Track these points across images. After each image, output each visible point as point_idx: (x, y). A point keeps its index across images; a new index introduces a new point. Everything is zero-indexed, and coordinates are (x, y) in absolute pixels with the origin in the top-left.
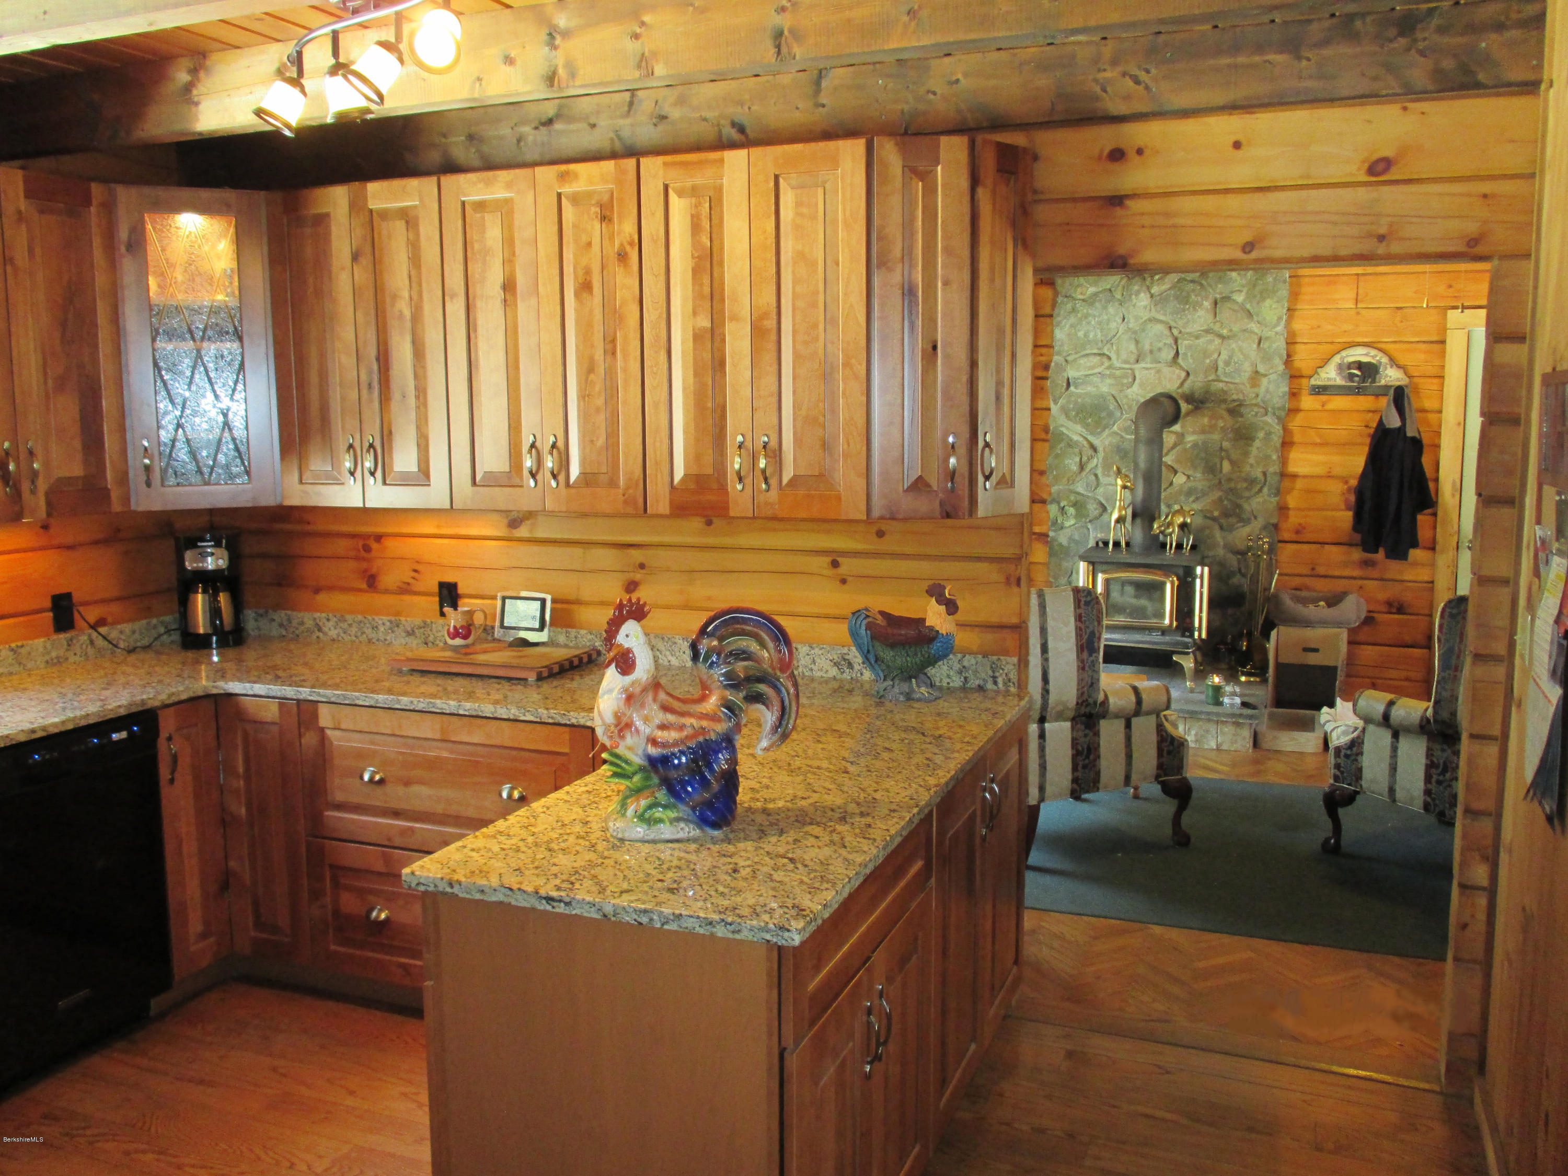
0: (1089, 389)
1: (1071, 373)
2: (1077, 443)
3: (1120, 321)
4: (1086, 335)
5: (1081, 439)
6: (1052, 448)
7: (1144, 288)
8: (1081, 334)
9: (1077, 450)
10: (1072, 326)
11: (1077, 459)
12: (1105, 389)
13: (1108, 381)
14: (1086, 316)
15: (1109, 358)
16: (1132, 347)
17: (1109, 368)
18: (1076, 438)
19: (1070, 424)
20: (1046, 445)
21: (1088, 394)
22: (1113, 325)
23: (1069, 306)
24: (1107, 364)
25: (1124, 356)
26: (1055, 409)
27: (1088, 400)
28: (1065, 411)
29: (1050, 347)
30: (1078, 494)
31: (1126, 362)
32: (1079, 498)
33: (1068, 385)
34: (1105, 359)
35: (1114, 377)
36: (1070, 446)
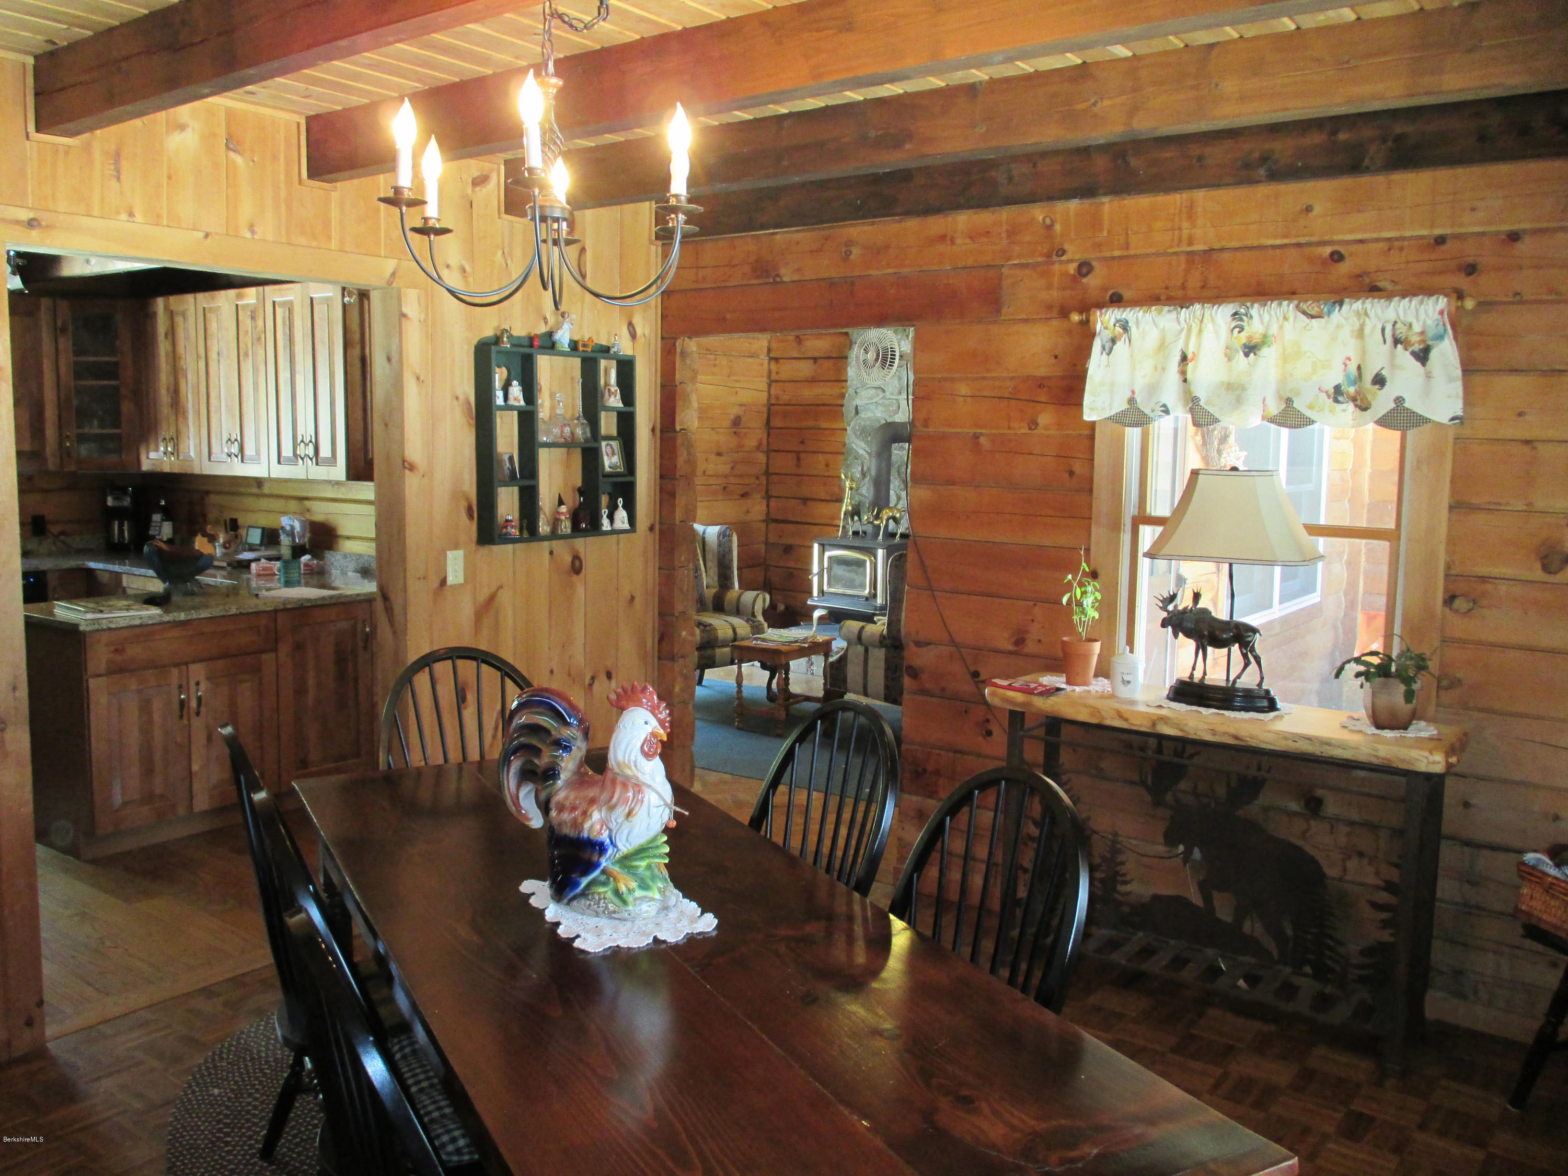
0: (870, 414)
1: (858, 402)
2: (861, 456)
5: (864, 453)
6: (846, 459)
7: (905, 337)
9: (860, 462)
11: (860, 470)
12: (879, 415)
13: (880, 408)
15: (884, 391)
16: (896, 382)
17: (883, 398)
18: (861, 452)
19: (857, 441)
20: (842, 457)
21: (869, 418)
24: (881, 395)
25: (890, 389)
26: (849, 429)
27: (868, 423)
28: (854, 430)
29: (846, 381)
30: (862, 495)
31: (892, 394)
32: (861, 498)
33: (857, 412)
34: (880, 392)
35: (884, 405)
36: (856, 458)
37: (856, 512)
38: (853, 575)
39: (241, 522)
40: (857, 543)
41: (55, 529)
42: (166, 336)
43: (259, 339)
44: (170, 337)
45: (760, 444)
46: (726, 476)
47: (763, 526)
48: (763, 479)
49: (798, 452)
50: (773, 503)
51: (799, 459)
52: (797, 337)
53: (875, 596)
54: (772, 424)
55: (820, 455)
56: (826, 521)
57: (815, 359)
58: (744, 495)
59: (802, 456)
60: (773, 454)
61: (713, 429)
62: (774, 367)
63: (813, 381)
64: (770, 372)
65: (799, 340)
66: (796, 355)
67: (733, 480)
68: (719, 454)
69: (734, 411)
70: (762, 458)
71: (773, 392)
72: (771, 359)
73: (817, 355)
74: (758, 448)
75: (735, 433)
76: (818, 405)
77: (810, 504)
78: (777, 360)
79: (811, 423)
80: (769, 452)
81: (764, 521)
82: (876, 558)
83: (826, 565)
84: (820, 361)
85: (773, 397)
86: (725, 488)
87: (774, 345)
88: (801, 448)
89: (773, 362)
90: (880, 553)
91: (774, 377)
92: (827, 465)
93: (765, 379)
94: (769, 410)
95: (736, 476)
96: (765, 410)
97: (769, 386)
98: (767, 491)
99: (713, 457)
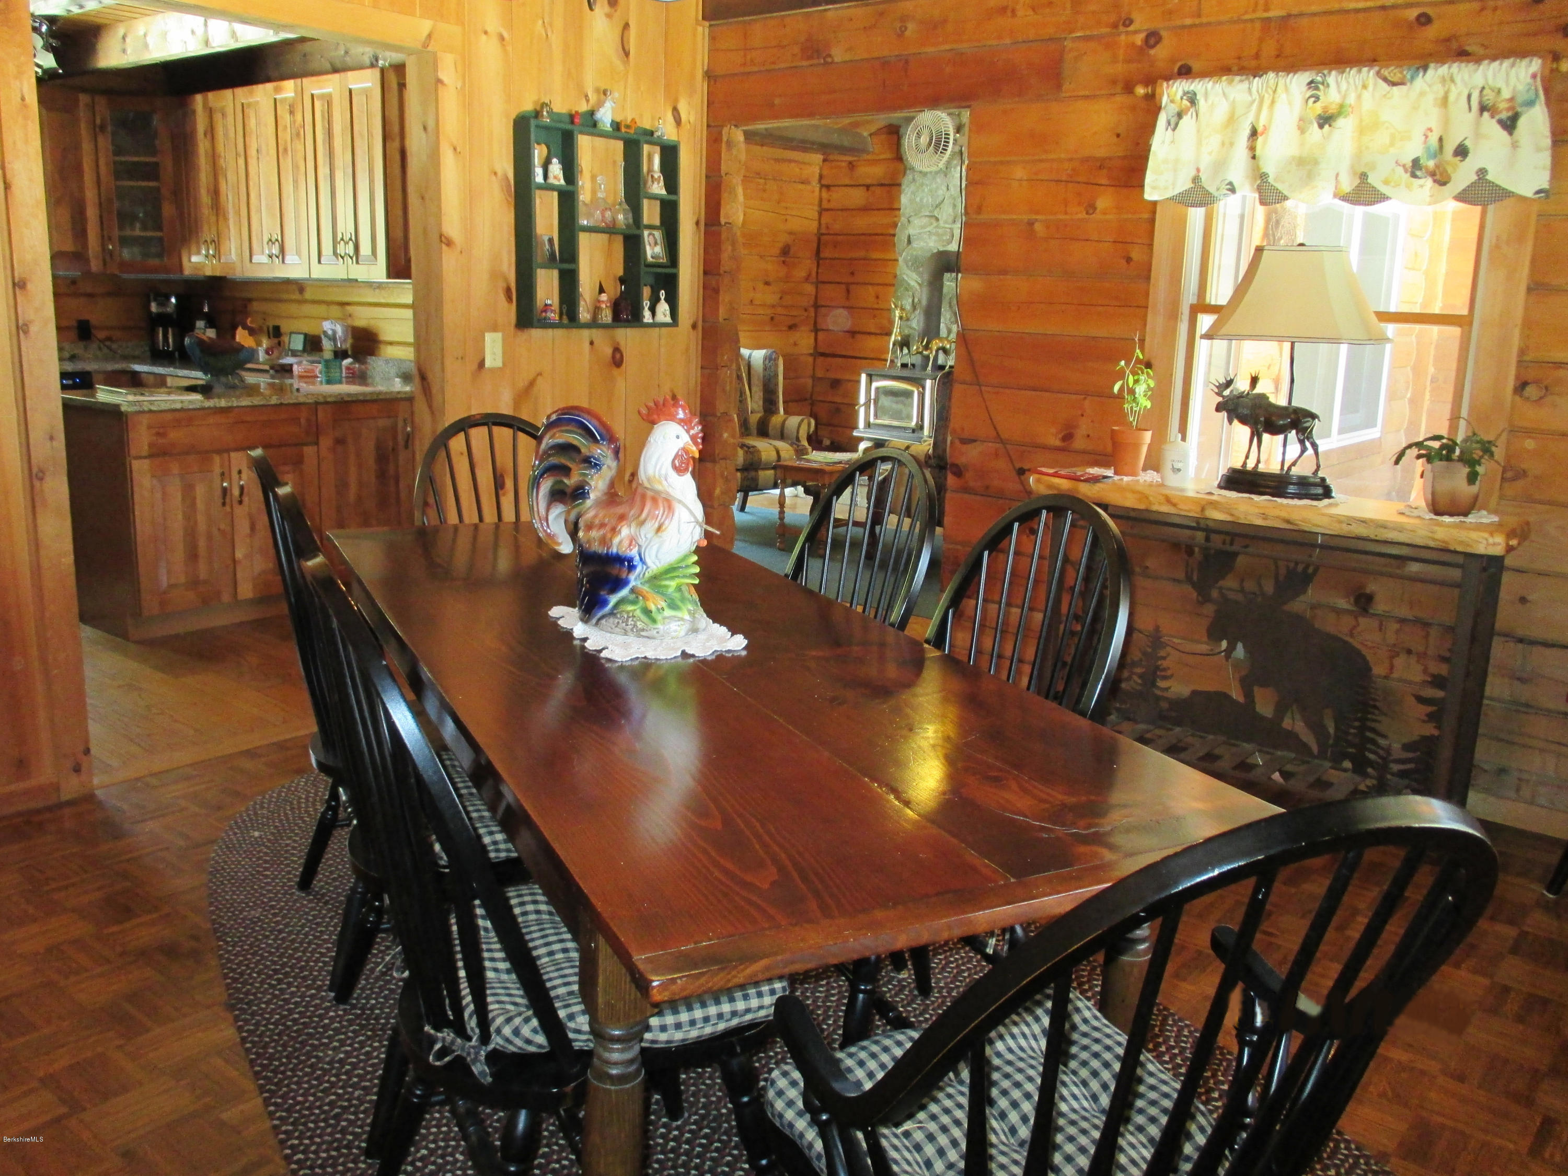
0: (922, 244)
1: (911, 231)
2: (912, 287)
3: (945, 189)
4: (921, 200)
5: (915, 284)
6: (895, 292)
8: (918, 199)
9: (911, 292)
10: (913, 193)
11: (910, 300)
12: (932, 244)
13: (934, 238)
14: (922, 185)
15: (937, 219)
16: (950, 210)
17: (937, 227)
18: (913, 283)
19: (909, 272)
20: (892, 289)
21: (922, 248)
22: (940, 192)
23: (911, 177)
24: (935, 224)
25: (945, 218)
26: (900, 259)
27: (920, 253)
28: (906, 262)
29: (899, 209)
30: (911, 328)
31: (946, 222)
32: (911, 331)
33: (909, 242)
34: (933, 221)
35: (937, 234)
36: (907, 290)
37: (905, 343)
38: (900, 406)
39: (283, 330)
40: (906, 373)
41: (101, 335)
42: (205, 134)
43: (298, 135)
44: (209, 136)
45: (809, 275)
46: (773, 306)
47: (811, 359)
48: (812, 310)
49: (848, 285)
50: (821, 335)
51: (848, 291)
52: (850, 163)
53: (921, 428)
54: (822, 255)
55: (870, 288)
56: (872, 356)
57: (868, 187)
58: (792, 327)
59: (852, 287)
60: (820, 286)
61: (761, 257)
62: (825, 195)
63: (865, 209)
64: (821, 200)
65: (852, 166)
66: (847, 182)
67: (780, 310)
68: (767, 283)
69: (784, 239)
70: (810, 289)
71: (823, 221)
72: (822, 186)
73: (869, 181)
74: (807, 279)
75: (784, 262)
76: (870, 235)
77: (858, 336)
78: (828, 187)
79: (861, 254)
80: (819, 283)
81: (811, 355)
82: (924, 388)
83: (873, 396)
84: (872, 189)
85: (823, 226)
86: (772, 319)
87: (825, 172)
88: (851, 280)
89: (824, 190)
90: (928, 383)
91: (825, 205)
92: (877, 297)
93: (816, 208)
94: (819, 240)
95: (782, 306)
96: (815, 239)
97: (820, 214)
98: (815, 323)
99: (760, 286)
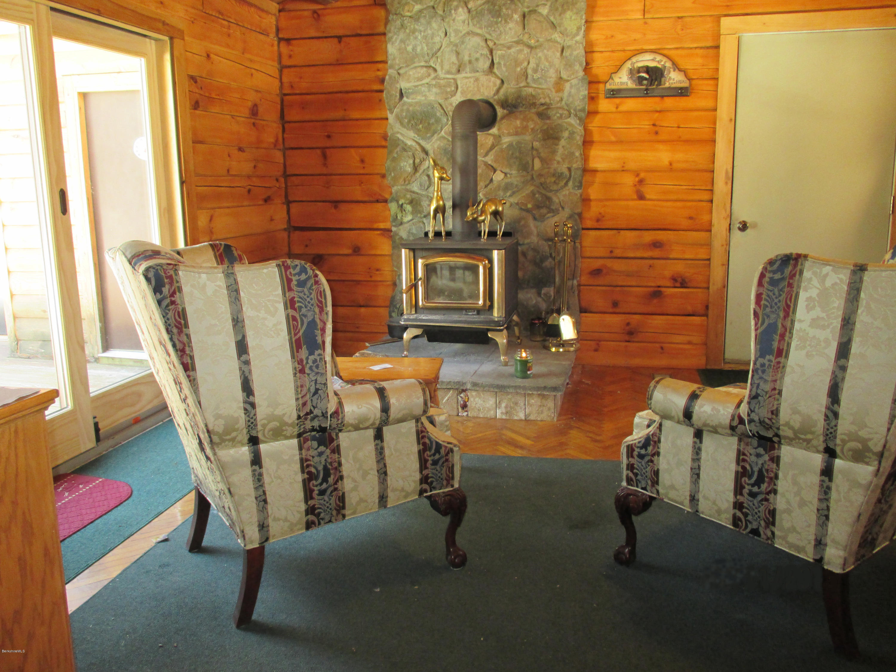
0: (419, 98)
1: (403, 85)
2: (410, 147)
3: (443, 35)
4: (414, 49)
5: (414, 144)
6: (390, 152)
7: (462, 4)
8: (410, 48)
9: (410, 153)
10: (402, 41)
11: (411, 161)
12: (432, 97)
13: (434, 90)
14: (414, 31)
15: (435, 70)
16: (454, 59)
17: (435, 78)
18: (409, 143)
19: (404, 131)
20: (385, 151)
21: (418, 103)
22: (437, 39)
23: (398, 22)
24: (433, 75)
25: (446, 67)
26: (391, 118)
27: (418, 108)
28: (399, 119)
29: (385, 62)
30: (414, 192)
31: (448, 72)
32: (414, 196)
33: (402, 95)
34: (431, 71)
35: (439, 86)
36: (405, 150)
38: (460, 285)
45: (277, 141)
46: (249, 177)
47: (285, 235)
48: (282, 180)
49: (324, 150)
50: (294, 208)
51: (325, 156)
52: (315, 12)
53: (491, 307)
54: (287, 118)
55: (352, 151)
56: (362, 225)
57: (339, 38)
58: (267, 200)
59: (328, 151)
60: (288, 152)
61: (233, 117)
62: (285, 49)
63: (339, 63)
64: (280, 55)
65: (317, 15)
66: (313, 33)
67: (256, 181)
68: (240, 149)
69: (252, 97)
70: (278, 156)
71: (285, 80)
72: (280, 40)
73: (341, 32)
74: (275, 144)
75: (254, 124)
76: (347, 92)
77: (343, 207)
78: (288, 41)
79: (339, 114)
80: (285, 150)
81: (285, 230)
82: (491, 261)
83: (420, 274)
84: (344, 39)
85: (286, 85)
86: (249, 191)
87: (283, 24)
88: (328, 143)
89: (282, 44)
90: (495, 254)
91: (286, 61)
92: (362, 161)
93: (276, 64)
94: (282, 101)
95: (258, 176)
96: (278, 100)
97: (281, 71)
98: (286, 196)
99: (235, 152)
